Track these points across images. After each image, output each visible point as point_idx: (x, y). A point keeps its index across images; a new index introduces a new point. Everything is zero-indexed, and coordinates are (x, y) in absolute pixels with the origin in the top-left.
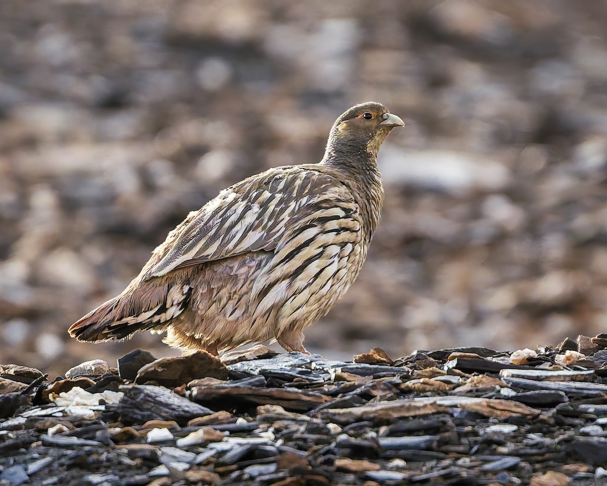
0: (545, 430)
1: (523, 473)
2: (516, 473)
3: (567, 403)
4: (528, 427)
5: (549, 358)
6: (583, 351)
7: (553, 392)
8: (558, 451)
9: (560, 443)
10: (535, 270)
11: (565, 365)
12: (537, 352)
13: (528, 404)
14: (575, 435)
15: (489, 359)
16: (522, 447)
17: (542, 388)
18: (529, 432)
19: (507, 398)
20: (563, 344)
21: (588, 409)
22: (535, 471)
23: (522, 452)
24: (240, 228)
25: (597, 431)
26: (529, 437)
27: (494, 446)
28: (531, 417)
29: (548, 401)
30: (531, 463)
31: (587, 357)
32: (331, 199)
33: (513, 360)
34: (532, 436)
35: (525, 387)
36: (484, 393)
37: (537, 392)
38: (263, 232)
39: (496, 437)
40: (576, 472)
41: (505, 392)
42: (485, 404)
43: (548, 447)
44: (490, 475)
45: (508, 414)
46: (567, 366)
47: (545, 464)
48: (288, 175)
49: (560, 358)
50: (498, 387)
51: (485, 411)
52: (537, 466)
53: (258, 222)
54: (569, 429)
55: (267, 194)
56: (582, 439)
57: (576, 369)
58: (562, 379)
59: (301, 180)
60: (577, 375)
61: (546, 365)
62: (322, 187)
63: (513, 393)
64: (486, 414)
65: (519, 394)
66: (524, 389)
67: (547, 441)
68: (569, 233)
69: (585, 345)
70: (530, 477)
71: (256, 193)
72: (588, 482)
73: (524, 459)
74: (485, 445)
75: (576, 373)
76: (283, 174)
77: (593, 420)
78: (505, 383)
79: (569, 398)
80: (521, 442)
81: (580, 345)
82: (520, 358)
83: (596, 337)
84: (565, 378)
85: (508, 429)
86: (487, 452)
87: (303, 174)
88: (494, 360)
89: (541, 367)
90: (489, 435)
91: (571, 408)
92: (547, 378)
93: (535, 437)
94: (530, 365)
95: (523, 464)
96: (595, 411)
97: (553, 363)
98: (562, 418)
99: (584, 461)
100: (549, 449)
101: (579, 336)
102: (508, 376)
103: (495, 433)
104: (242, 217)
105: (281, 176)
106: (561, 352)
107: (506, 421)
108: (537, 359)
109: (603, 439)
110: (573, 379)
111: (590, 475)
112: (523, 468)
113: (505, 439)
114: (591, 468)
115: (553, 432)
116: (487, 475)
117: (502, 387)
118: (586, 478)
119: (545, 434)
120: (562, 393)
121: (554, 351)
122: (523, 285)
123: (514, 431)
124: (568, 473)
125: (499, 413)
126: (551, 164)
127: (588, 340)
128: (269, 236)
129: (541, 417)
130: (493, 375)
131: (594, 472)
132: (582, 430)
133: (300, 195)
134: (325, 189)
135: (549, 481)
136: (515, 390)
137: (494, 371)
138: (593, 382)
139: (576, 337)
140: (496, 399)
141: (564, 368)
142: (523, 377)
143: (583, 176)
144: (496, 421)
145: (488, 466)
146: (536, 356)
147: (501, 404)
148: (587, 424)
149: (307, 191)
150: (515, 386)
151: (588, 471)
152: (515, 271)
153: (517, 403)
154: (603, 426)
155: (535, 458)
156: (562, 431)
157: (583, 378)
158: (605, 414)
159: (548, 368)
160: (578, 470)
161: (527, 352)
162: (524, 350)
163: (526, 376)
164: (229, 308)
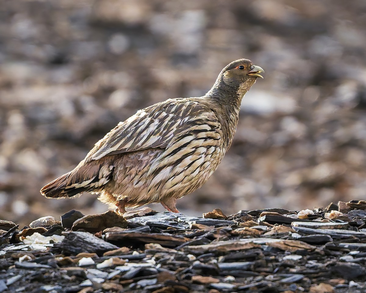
0: (318, 258)
1: (306, 284)
2: (301, 284)
3: (332, 242)
4: (308, 257)
5: (321, 215)
6: (341, 211)
7: (323, 235)
8: (327, 271)
9: (327, 266)
10: (313, 162)
11: (331, 219)
12: (314, 211)
13: (308, 243)
14: (337, 261)
15: (285, 215)
16: (305, 268)
17: (317, 233)
18: (309, 259)
19: (296, 239)
20: (329, 206)
21: (345, 245)
22: (312, 283)
23: (305, 271)
24: (146, 134)
25: (350, 259)
26: (309, 263)
27: (288, 268)
28: (310, 250)
29: (321, 241)
30: (310, 278)
31: (344, 214)
32: (202, 119)
33: (299, 216)
34: (311, 262)
35: (307, 233)
36: (282, 236)
37: (314, 235)
38: (160, 137)
39: (289, 263)
40: (337, 283)
41: (295, 235)
42: (282, 243)
43: (320, 268)
44: (285, 286)
45: (296, 249)
46: (332, 220)
47: (319, 279)
48: (178, 103)
49: (328, 215)
50: (290, 233)
51: (283, 247)
52: (314, 280)
53: (156, 130)
54: (333, 258)
55: (164, 114)
56: (341, 264)
57: (337, 222)
59: (186, 106)
60: (338, 225)
61: (319, 219)
62: (198, 111)
63: (299, 236)
64: (283, 249)
65: (303, 237)
66: (306, 234)
67: (320, 265)
68: (332, 139)
69: (343, 207)
70: (310, 287)
71: (157, 113)
72: (345, 290)
73: (306, 275)
74: (283, 267)
75: (337, 224)
77: (347, 252)
78: (294, 230)
79: (333, 239)
80: (304, 265)
81: (339, 207)
82: (304, 215)
83: (349, 202)
84: (330, 227)
85: (296, 258)
86: (284, 272)
87: (187, 103)
88: (288, 216)
89: (316, 220)
90: (285, 261)
91: (334, 245)
92: (320, 227)
93: (313, 263)
94: (309, 219)
95: (305, 279)
96: (348, 247)
97: (324, 218)
98: (329, 251)
99: (342, 277)
100: (321, 270)
101: (339, 202)
102: (296, 226)
103: (288, 260)
104: (148, 127)
105: (174, 103)
106: (328, 211)
107: (295, 253)
108: (313, 216)
109: (353, 264)
110: (336, 227)
111: (346, 285)
112: (305, 281)
113: (295, 264)
114: (347, 281)
115: (324, 260)
116: (284, 286)
117: (292, 232)
118: (344, 287)
119: (319, 261)
120: (329, 236)
121: (324, 211)
122: (306, 171)
123: (300, 259)
124: (333, 285)
125: (291, 248)
126: (322, 98)
127: (344, 204)
128: (163, 139)
129: (316, 250)
130: (287, 225)
131: (348, 284)
132: (341, 258)
133: (184, 116)
134: (200, 113)
135: (321, 289)
136: (301, 235)
137: (288, 223)
138: (347, 229)
139: (337, 203)
140: (289, 239)
141: (330, 221)
142: (305, 226)
143: (341, 105)
144: (289, 253)
145: (284, 280)
146: (313, 213)
147: (292, 242)
148: (344, 255)
149: (189, 113)
150: (300, 232)
151: (345, 283)
152: (301, 162)
153: (302, 242)
154: (354, 256)
155: (313, 275)
156: (329, 259)
157: (341, 227)
158: (355, 248)
159: (320, 221)
160: (339, 282)
161: (308, 211)
162: (306, 210)
163: (307, 226)
164: (136, 180)
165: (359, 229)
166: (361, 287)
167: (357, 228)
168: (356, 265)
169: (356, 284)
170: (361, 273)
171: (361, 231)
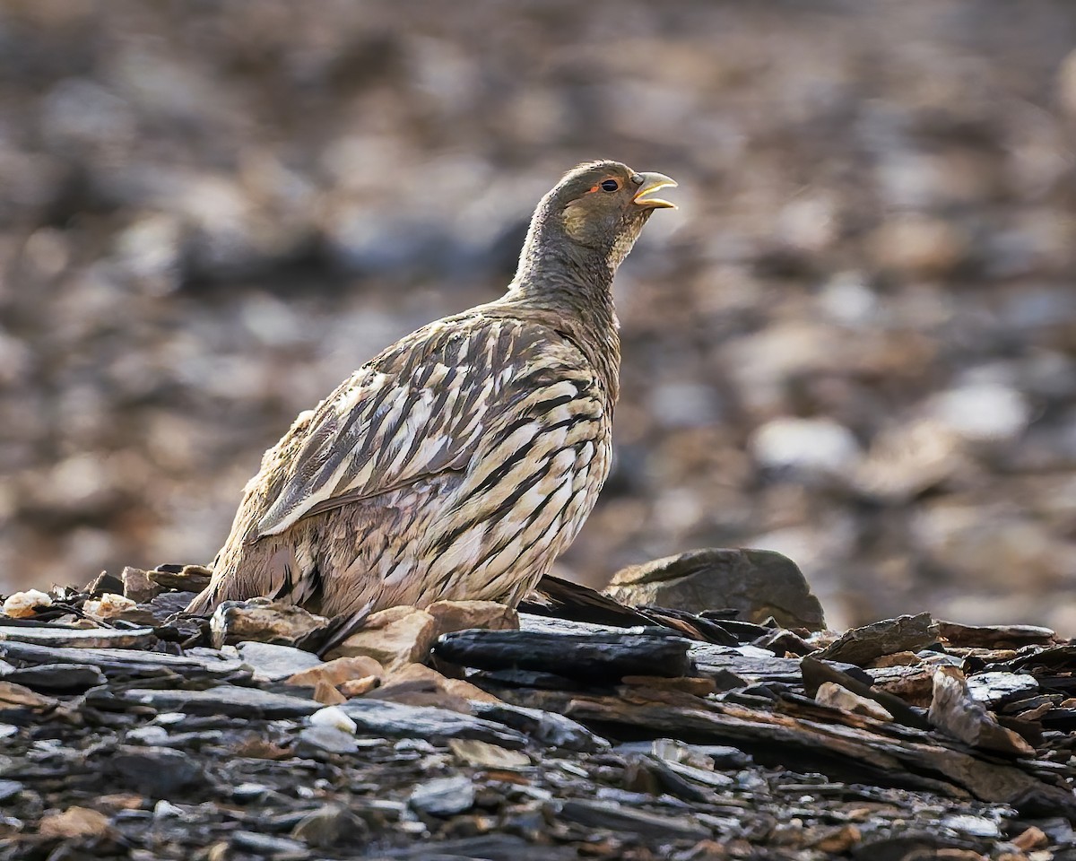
0: (65, 733)
1: (28, 811)
2: (13, 809)
3: (104, 687)
4: (35, 729)
5: (73, 606)
6: (132, 595)
7: (79, 666)
8: (91, 772)
9: (91, 757)
10: (48, 451)
11: (101, 619)
13: (35, 688)
14: (118, 742)
16: (25, 763)
17: (60, 660)
18: (38, 737)
20: (97, 582)
21: (142, 697)
22: (47, 806)
23: (25, 772)
24: (406, 434)
25: (157, 736)
26: (36, 746)
28: (40, 711)
29: (72, 683)
30: (42, 792)
31: (140, 605)
32: (551, 367)
33: (9, 610)
34: (41, 744)
35: (30, 659)
38: (445, 438)
40: (120, 808)
43: (71, 763)
46: (105, 620)
47: (67, 794)
48: (469, 331)
49: (92, 608)
52: (52, 797)
53: (434, 420)
54: (108, 734)
55: (441, 370)
56: (131, 750)
57: (120, 627)
58: (96, 644)
59: (495, 338)
60: (121, 637)
61: (67, 620)
62: (532, 346)
63: (8, 669)
65: (20, 670)
66: (29, 662)
67: (70, 753)
68: (107, 386)
69: (136, 584)
70: (39, 817)
71: (421, 370)
72: (142, 827)
73: (28, 784)
75: (120, 633)
76: (462, 331)
77: (150, 717)
79: (108, 677)
80: (23, 754)
81: (126, 585)
82: (22, 606)
83: (156, 571)
84: (100, 643)
87: (496, 327)
89: (58, 622)
91: (111, 696)
92: (69, 642)
93: (49, 747)
94: (38, 619)
95: (27, 794)
96: (153, 701)
97: (81, 616)
98: (95, 712)
99: (134, 790)
100: (73, 767)
101: (126, 569)
104: (406, 414)
105: (459, 334)
106: (93, 596)
108: (50, 609)
109: (168, 751)
110: (115, 644)
111: (145, 813)
112: (27, 801)
114: (147, 802)
115: (80, 737)
118: (139, 819)
119: (65, 741)
120: (97, 669)
121: (80, 595)
123: (11, 736)
124: (107, 811)
127: (142, 575)
128: (457, 443)
129: (59, 710)
131: (152, 809)
132: (131, 734)
133: (498, 366)
134: (537, 351)
135: (72, 825)
136: (12, 664)
138: (149, 649)
139: (120, 571)
141: (99, 624)
142: (27, 640)
146: (49, 602)
148: (139, 725)
149: (508, 357)
150: (12, 657)
151: (141, 808)
153: (17, 686)
154: (169, 728)
155: (49, 783)
156: (96, 736)
157: (132, 643)
158: (172, 705)
159: (69, 624)
160: (126, 805)
161: (35, 596)
162: (28, 593)
163: (32, 638)
164: (385, 563)
165: (183, 648)
166: (191, 818)
167: (178, 646)
168: (177, 753)
169: (174, 809)
170: (188, 778)
171: (191, 653)
